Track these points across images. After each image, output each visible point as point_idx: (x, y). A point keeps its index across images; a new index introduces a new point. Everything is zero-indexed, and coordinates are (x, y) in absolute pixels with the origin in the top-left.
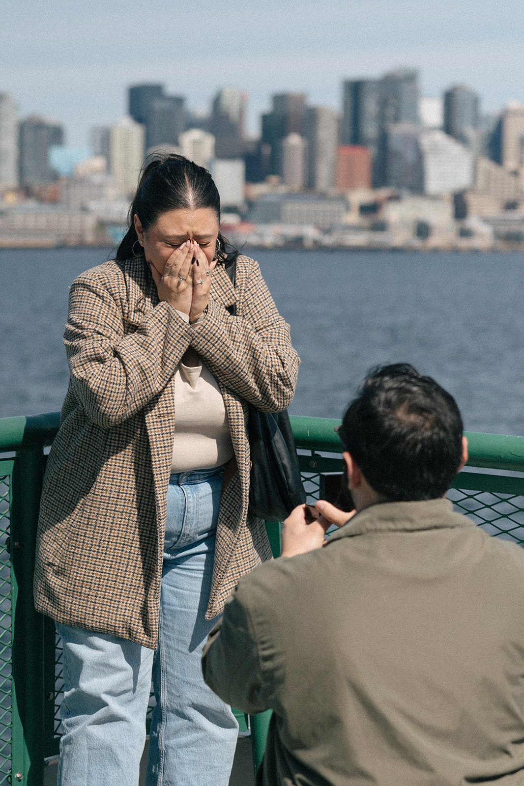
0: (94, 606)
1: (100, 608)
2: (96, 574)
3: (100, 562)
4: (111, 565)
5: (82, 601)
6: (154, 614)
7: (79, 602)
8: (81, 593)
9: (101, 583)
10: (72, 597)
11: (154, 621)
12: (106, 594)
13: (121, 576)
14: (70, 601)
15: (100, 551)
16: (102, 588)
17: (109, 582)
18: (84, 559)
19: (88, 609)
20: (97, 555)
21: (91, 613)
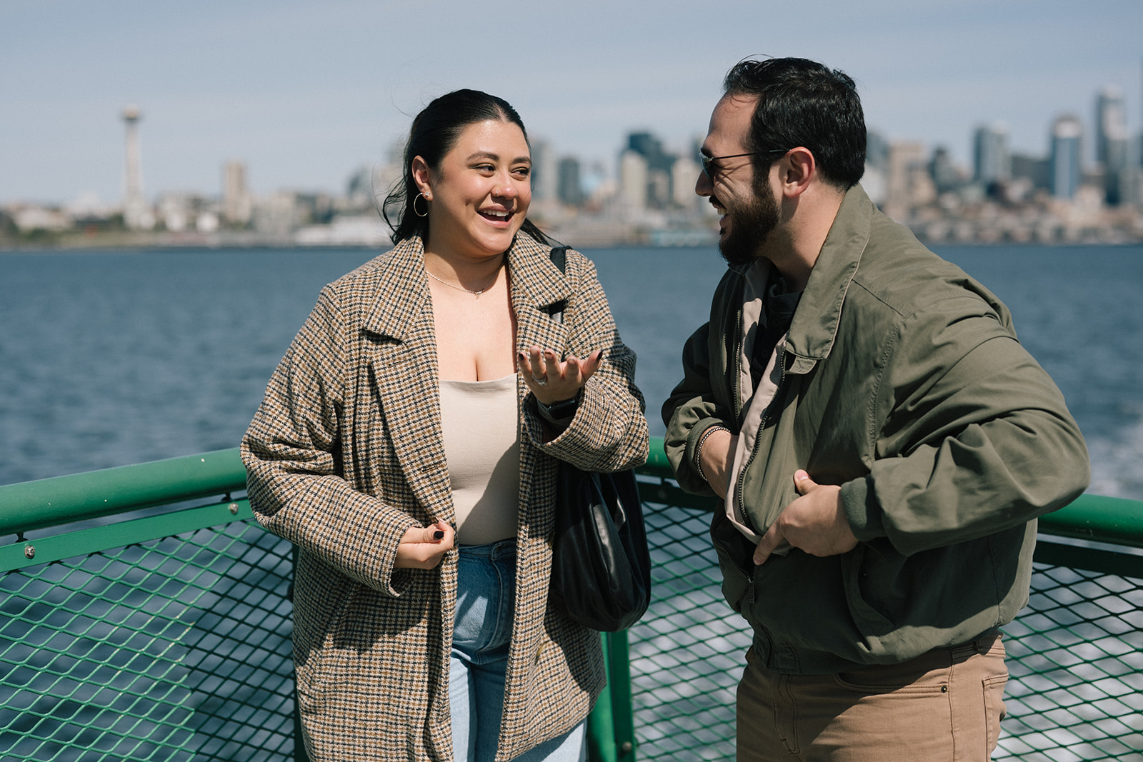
0: (365, 742)
1: (373, 745)
2: (361, 698)
3: (363, 680)
4: (380, 682)
5: (346, 738)
6: (441, 745)
7: (343, 740)
8: (343, 727)
9: (369, 710)
10: (333, 734)
11: (444, 754)
12: (379, 723)
13: (395, 697)
14: (331, 741)
15: (362, 665)
16: (371, 717)
17: (380, 706)
18: (341, 679)
19: (357, 748)
20: (358, 670)
21: (362, 753)
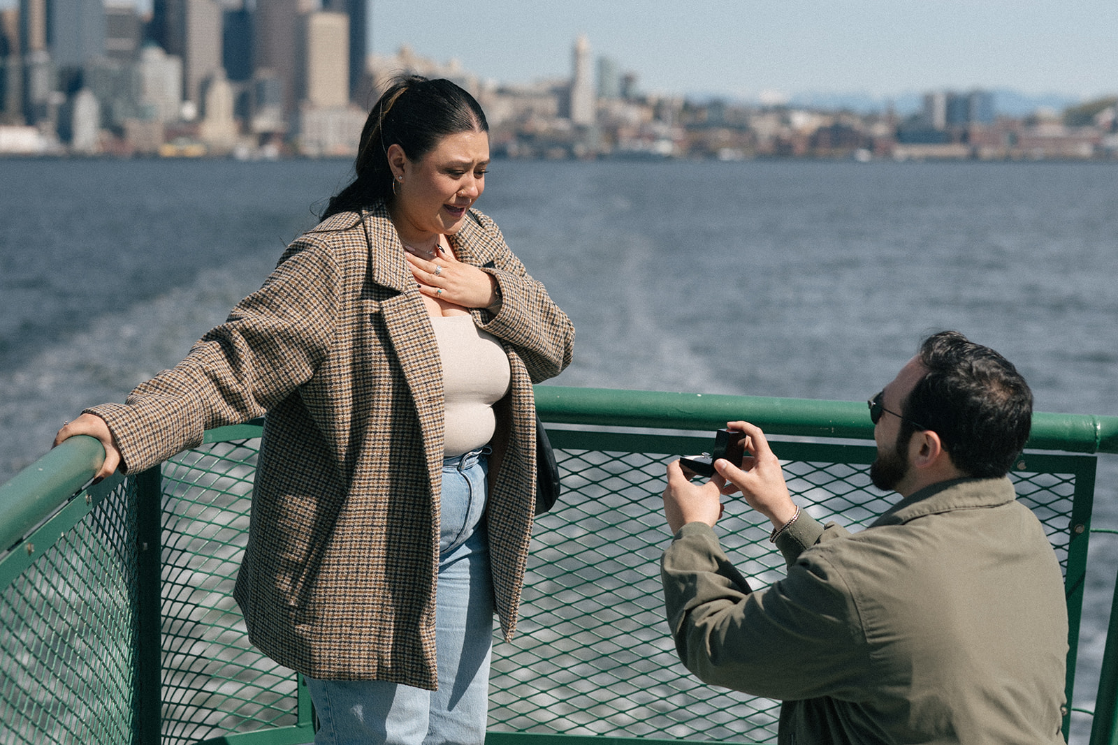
0: (359, 647)
1: (367, 649)
2: (358, 608)
3: (360, 592)
4: (374, 592)
5: (343, 644)
6: (428, 645)
7: (340, 646)
8: (340, 634)
9: (365, 617)
10: (330, 642)
11: (430, 653)
12: (373, 629)
13: (388, 605)
14: (328, 647)
15: (359, 578)
16: (366, 623)
17: (374, 614)
18: (340, 592)
19: (352, 652)
20: (356, 584)
21: (356, 656)
